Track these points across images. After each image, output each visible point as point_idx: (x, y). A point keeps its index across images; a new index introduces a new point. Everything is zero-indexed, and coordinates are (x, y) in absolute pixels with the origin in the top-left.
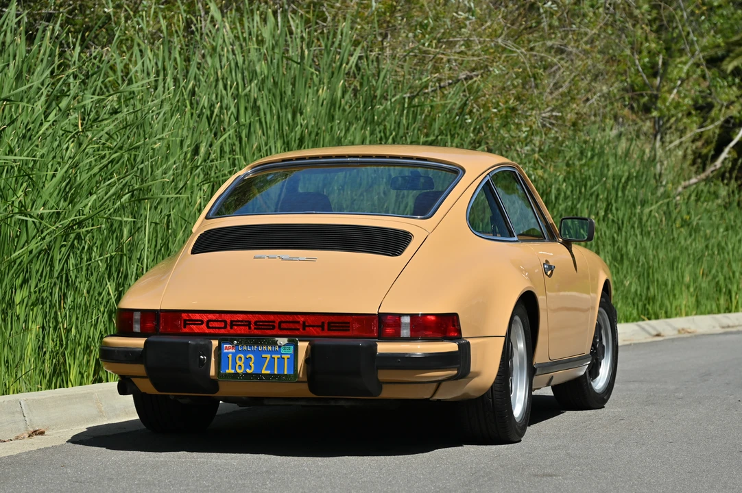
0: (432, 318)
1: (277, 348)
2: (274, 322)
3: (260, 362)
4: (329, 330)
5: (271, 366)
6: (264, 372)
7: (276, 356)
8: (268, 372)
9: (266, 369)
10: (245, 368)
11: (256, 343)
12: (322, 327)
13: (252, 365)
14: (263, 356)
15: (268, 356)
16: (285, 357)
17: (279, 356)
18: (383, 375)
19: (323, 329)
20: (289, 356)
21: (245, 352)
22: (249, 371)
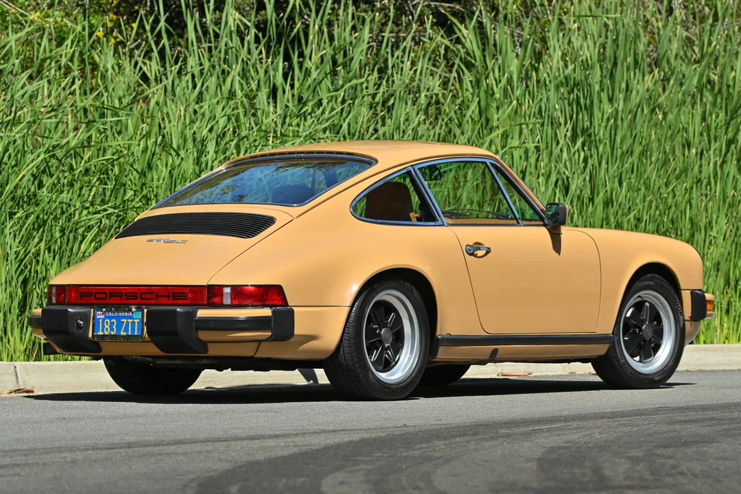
0: (252, 288)
1: (131, 314)
2: (137, 293)
3: (120, 325)
4: (173, 299)
5: (127, 329)
6: (123, 333)
7: (130, 321)
8: (125, 334)
9: (124, 332)
10: (110, 331)
11: (117, 310)
12: (168, 296)
13: (115, 328)
14: (122, 320)
15: (125, 321)
16: (136, 321)
17: (132, 321)
18: (204, 335)
19: (169, 299)
20: (138, 320)
21: (110, 318)
22: (113, 333)
